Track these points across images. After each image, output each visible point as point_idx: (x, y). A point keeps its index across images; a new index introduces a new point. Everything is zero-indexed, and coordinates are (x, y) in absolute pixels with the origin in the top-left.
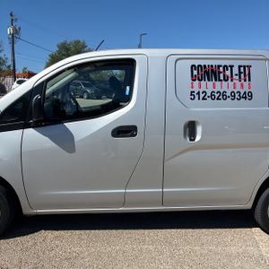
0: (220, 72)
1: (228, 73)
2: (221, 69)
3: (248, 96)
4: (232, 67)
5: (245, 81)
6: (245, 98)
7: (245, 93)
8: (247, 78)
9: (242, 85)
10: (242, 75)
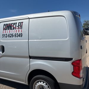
0: (12, 26)
1: (15, 26)
2: (13, 24)
3: (21, 35)
4: (16, 23)
5: (20, 29)
6: (20, 36)
7: (20, 34)
8: (21, 27)
9: (19, 31)
10: (19, 26)
